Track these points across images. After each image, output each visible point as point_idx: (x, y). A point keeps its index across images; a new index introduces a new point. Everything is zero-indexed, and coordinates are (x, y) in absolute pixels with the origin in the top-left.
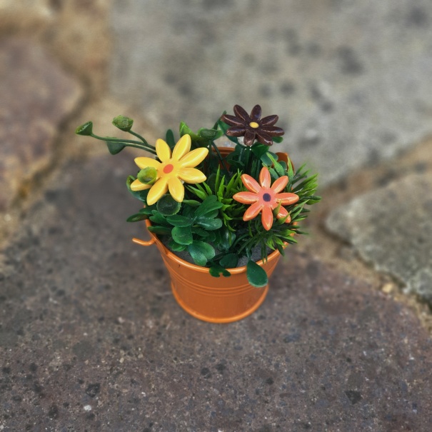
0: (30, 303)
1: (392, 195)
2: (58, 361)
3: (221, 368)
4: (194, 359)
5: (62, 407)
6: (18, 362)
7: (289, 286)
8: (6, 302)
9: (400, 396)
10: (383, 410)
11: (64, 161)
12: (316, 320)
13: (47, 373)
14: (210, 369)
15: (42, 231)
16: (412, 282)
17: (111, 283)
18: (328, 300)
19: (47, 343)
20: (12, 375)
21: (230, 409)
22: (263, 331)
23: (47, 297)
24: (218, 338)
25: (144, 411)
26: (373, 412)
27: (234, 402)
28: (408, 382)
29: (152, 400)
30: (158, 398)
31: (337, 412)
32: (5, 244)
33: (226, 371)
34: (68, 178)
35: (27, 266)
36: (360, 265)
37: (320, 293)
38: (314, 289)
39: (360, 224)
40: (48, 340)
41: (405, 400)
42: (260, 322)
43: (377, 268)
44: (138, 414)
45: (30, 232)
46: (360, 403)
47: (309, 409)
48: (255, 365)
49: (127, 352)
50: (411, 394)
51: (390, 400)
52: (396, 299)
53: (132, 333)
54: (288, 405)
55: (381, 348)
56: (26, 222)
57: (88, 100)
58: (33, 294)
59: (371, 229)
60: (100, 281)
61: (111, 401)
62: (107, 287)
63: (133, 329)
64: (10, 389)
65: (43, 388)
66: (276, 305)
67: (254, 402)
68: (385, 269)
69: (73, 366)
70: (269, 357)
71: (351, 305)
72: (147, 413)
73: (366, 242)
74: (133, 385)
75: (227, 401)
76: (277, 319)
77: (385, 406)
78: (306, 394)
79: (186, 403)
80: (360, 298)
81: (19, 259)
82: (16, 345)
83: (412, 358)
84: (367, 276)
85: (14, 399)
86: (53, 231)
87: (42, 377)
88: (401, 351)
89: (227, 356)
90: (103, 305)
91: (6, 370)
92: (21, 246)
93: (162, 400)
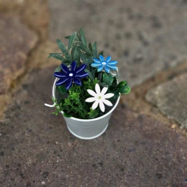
0: (17, 135)
1: (175, 84)
2: (30, 162)
3: (101, 164)
4: (89, 160)
5: (32, 182)
6: (13, 162)
7: (130, 126)
8: (7, 135)
9: (179, 176)
10: (172, 182)
11: (30, 70)
12: (142, 142)
13: (25, 167)
14: (96, 165)
15: (21, 103)
16: (184, 124)
17: (52, 126)
18: (147, 133)
19: (25, 154)
20: (10, 169)
21: (105, 182)
22: (119, 147)
23: (25, 133)
24: (99, 150)
25: (68, 184)
26: (168, 183)
27: (107, 179)
28: (183, 169)
29: (71, 179)
30: (74, 178)
31: (152, 183)
32: (5, 108)
33: (103, 166)
34: (32, 78)
35: (15, 119)
36: (161, 116)
37: (144, 129)
38: (141, 128)
39: (161, 97)
40: (26, 153)
41: (182, 177)
42: (118, 143)
43: (169, 117)
44: (65, 185)
45: (16, 104)
46: (162, 179)
47: (139, 182)
48: (116, 162)
49: (60, 157)
50: (184, 175)
51: (175, 178)
52: (177, 131)
53: (62, 149)
54: (131, 180)
55: (171, 154)
56: (14, 98)
57: (40, 42)
58: (18, 132)
59: (166, 100)
60: (47, 125)
61: (54, 180)
62: (51, 128)
63: (62, 147)
64: (9, 175)
65: (24, 174)
66: (124, 135)
67: (116, 179)
68: (172, 117)
69: (36, 164)
70: (122, 159)
71: (158, 134)
72: (69, 185)
73: (164, 106)
74: (63, 172)
75: (104, 179)
76: (125, 141)
77: (173, 180)
78: (138, 175)
79: (86, 180)
80: (161, 131)
81: (11, 116)
82: (12, 155)
83: (184, 158)
84: (164, 121)
85: (11, 179)
86: (26, 103)
87: (23, 169)
88: (179, 155)
89: (103, 159)
90: (49, 136)
91: (7, 166)
92: (13, 110)
93: (76, 179)
